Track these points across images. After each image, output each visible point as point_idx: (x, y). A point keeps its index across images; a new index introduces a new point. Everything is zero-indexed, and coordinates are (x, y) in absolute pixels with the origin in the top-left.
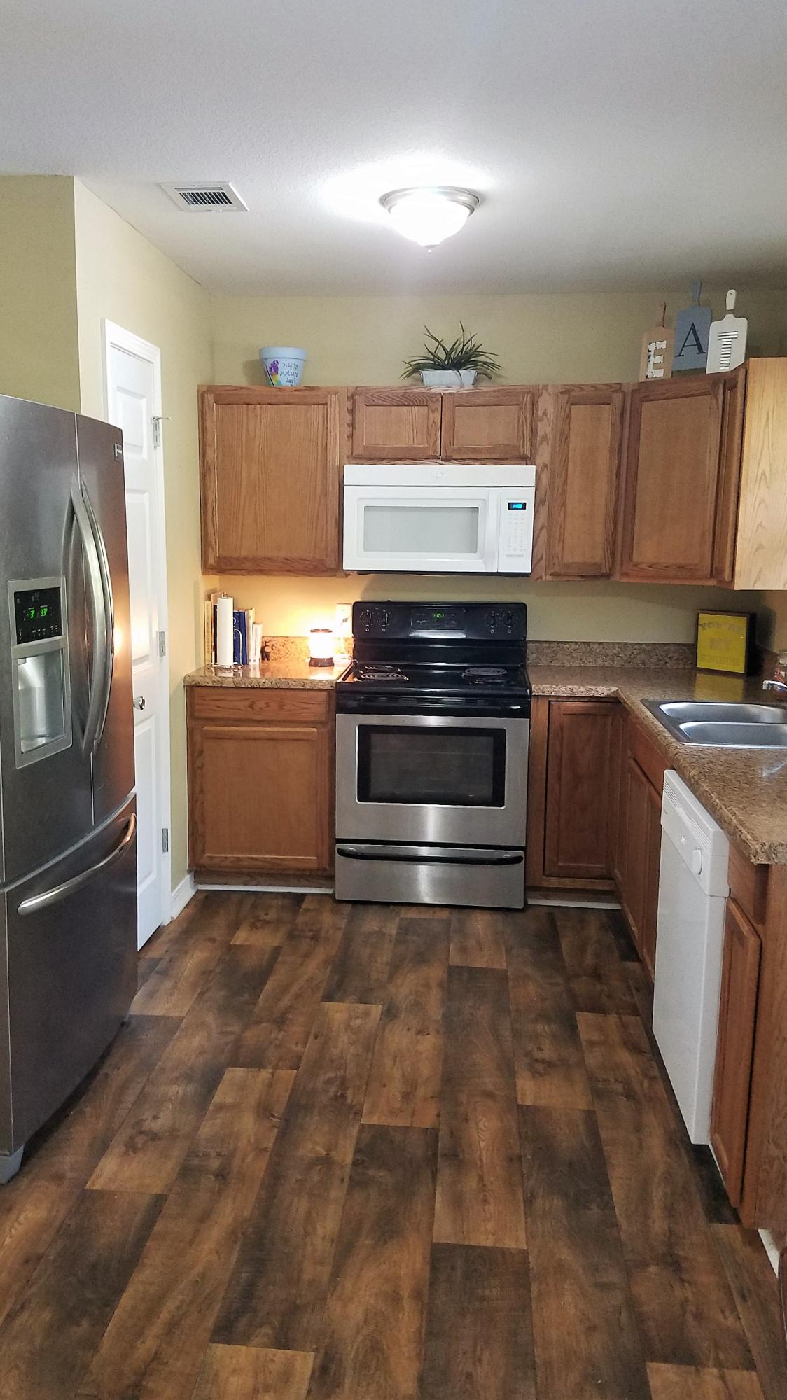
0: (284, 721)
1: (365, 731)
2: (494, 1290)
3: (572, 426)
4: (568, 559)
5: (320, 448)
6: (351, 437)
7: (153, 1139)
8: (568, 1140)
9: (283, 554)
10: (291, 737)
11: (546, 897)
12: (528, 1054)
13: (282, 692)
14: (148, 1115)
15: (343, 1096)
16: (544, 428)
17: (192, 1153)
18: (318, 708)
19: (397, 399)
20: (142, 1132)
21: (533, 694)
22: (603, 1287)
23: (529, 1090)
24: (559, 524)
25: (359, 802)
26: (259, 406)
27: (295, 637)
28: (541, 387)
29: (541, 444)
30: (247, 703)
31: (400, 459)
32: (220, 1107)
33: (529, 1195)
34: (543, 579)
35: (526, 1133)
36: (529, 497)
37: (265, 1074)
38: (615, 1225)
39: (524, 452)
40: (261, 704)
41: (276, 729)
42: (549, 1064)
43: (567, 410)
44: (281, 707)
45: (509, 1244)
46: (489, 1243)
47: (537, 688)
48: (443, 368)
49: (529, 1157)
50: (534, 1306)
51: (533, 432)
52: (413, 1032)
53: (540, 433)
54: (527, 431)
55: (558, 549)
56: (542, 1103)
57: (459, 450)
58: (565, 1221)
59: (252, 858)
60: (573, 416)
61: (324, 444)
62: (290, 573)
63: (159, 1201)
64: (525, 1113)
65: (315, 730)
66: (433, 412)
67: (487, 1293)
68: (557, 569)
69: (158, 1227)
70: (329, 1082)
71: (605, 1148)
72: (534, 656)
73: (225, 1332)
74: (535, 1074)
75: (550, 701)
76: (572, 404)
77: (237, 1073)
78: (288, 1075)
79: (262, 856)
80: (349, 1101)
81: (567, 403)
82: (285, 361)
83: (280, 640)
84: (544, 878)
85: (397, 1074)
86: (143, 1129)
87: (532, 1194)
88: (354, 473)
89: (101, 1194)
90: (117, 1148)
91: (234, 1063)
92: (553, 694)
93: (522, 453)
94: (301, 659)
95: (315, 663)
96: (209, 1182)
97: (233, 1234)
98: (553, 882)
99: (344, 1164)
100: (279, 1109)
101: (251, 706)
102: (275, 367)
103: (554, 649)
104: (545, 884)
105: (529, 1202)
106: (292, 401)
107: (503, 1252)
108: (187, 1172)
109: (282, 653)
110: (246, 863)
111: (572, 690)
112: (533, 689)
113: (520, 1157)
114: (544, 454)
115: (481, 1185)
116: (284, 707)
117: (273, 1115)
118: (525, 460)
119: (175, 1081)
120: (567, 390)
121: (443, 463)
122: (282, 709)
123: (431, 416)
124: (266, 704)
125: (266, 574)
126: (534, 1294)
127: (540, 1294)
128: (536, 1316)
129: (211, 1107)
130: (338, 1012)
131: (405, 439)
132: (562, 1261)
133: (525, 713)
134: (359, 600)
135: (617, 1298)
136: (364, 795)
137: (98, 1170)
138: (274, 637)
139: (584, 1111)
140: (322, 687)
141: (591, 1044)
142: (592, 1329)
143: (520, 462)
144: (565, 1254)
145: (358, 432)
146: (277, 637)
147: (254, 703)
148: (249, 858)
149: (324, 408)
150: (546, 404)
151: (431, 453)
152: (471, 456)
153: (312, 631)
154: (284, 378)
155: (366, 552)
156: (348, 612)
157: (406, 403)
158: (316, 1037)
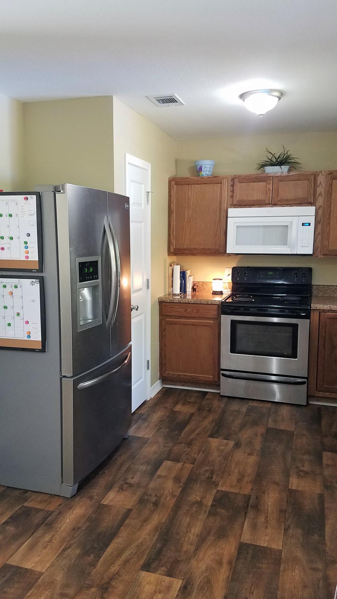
0: (199, 318)
1: (233, 323)
2: (264, 565)
3: (333, 188)
4: (331, 248)
5: (218, 201)
6: (232, 196)
7: (130, 486)
8: (309, 505)
9: (202, 247)
10: (202, 324)
11: (318, 401)
12: (297, 468)
13: (199, 305)
14: (129, 476)
15: (212, 478)
16: (320, 190)
17: (145, 494)
18: (213, 313)
19: (253, 179)
20: (127, 483)
21: (312, 308)
22: (314, 570)
23: (294, 483)
24: (327, 232)
25: (231, 354)
26: (193, 185)
27: (207, 282)
28: (318, 172)
29: (318, 197)
30: (183, 309)
31: (254, 205)
32: (159, 477)
33: (287, 527)
34: (319, 257)
35: (290, 501)
36: (312, 220)
37: (180, 465)
38: (324, 544)
39: (310, 201)
40: (190, 310)
41: (195, 321)
42: (306, 473)
43: (331, 181)
44: (198, 311)
45: (274, 546)
46: (265, 545)
47: (313, 306)
48: (275, 165)
49: (290, 511)
50: (281, 573)
51: (315, 191)
52: (246, 454)
53: (318, 192)
54: (312, 192)
55: (326, 243)
56: (300, 489)
57: (280, 201)
58: (301, 540)
59: (185, 375)
60: (334, 184)
61: (220, 199)
62: (204, 255)
63: (129, 511)
64: (292, 493)
65: (212, 322)
66: (269, 184)
67: (261, 565)
68: (325, 253)
69: (127, 522)
70: (207, 471)
71: (325, 511)
72: (316, 291)
73: (147, 567)
74: (299, 476)
75: (320, 312)
76: (333, 179)
77: (168, 463)
78: (189, 466)
79: (189, 374)
80: (213, 480)
81: (331, 178)
82: (205, 166)
83: (201, 283)
84: (316, 392)
85: (236, 471)
86: (127, 482)
87: (288, 527)
88: (232, 212)
89: (107, 506)
90: (116, 488)
91: (168, 459)
92: (321, 309)
93: (309, 201)
94: (209, 291)
95: (215, 293)
96: (150, 506)
97: (156, 529)
98: (321, 394)
99: (207, 505)
100: (183, 480)
101: (185, 311)
102: (201, 169)
103: (325, 289)
104: (317, 395)
105: (286, 530)
106: (207, 182)
107: (271, 549)
108: (142, 501)
109: (201, 288)
110: (182, 377)
111: (330, 307)
112: (312, 306)
113: (285, 511)
114: (320, 201)
115: (266, 521)
116: (199, 311)
117: (180, 482)
118: (311, 204)
119: (142, 464)
120: (331, 173)
121: (273, 206)
122: (198, 312)
123: (268, 186)
124: (192, 310)
125: (194, 255)
126: (282, 568)
127: (284, 570)
128: (280, 577)
129: (156, 476)
130: (215, 442)
131: (257, 196)
132: (297, 556)
133: (308, 317)
134: (235, 266)
135: (320, 575)
136: (233, 350)
137: (107, 496)
138: (198, 282)
139: (319, 494)
140: (215, 303)
141: (328, 465)
142: (305, 587)
143: (309, 205)
144: (299, 553)
145: (235, 195)
146: (199, 282)
147: (186, 309)
148: (184, 375)
149: (220, 185)
150: (321, 179)
151: (267, 202)
152: (286, 203)
153: (213, 279)
154: (206, 172)
155: (237, 246)
156: (230, 271)
157: (257, 181)
158: (203, 452)
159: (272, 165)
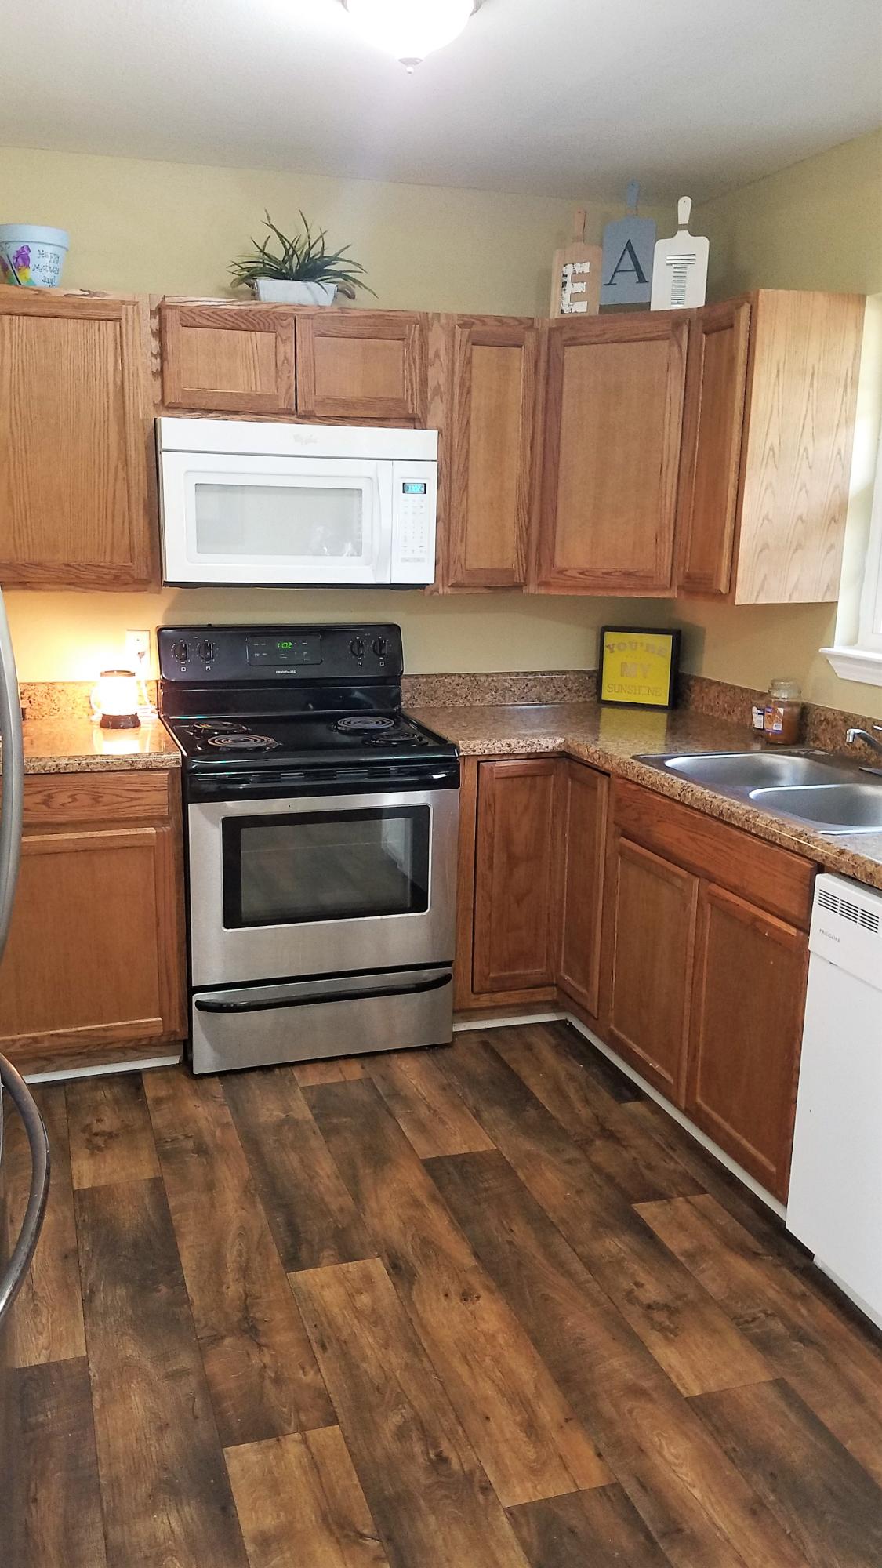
0: (103, 821)
1: (232, 828)
3: (474, 374)
4: (473, 563)
5: (111, 386)
6: (160, 373)
9: (61, 557)
10: (115, 844)
11: (468, 1020)
12: (631, 1298)
13: (97, 775)
15: (442, 1459)
16: (437, 376)
18: (157, 797)
19: (230, 318)
21: (461, 754)
23: (679, 1367)
24: (461, 514)
25: (225, 930)
26: (8, 317)
27: (63, 683)
28: (430, 315)
29: (432, 399)
30: (39, 798)
31: (236, 413)
32: (264, 1543)
34: (441, 591)
36: (430, 473)
37: (292, 1447)
39: (413, 410)
40: (62, 798)
41: (88, 835)
42: (670, 1310)
43: (468, 351)
44: (96, 800)
47: (466, 746)
48: (285, 277)
51: (424, 381)
52: (456, 1300)
53: (432, 384)
54: (416, 379)
55: (459, 549)
56: (713, 1385)
57: (322, 403)
59: (58, 1035)
60: (476, 361)
61: (119, 383)
62: (72, 587)
65: (152, 830)
66: (284, 341)
68: (460, 578)
70: (401, 1433)
72: (408, 695)
74: (666, 1333)
75: (479, 762)
76: (473, 344)
78: (328, 1437)
79: (73, 1029)
80: (455, 1465)
81: (468, 341)
82: (41, 247)
83: (41, 688)
84: (473, 996)
85: (489, 1390)
88: (174, 430)
91: (228, 1434)
92: (486, 753)
93: (411, 412)
95: (111, 723)
98: (485, 1000)
100: (364, 1520)
101: (45, 803)
102: (23, 257)
103: (432, 685)
104: (474, 1005)
106: (61, 312)
109: (45, 707)
110: (46, 1044)
111: (509, 745)
112: (461, 748)
114: (438, 410)
116: (100, 799)
117: (362, 1536)
118: (414, 421)
119: (151, 1505)
120: (466, 323)
121: (300, 420)
122: (99, 802)
123: (281, 348)
124: (71, 796)
125: (32, 589)
129: (250, 1548)
130: (324, 1288)
131: (244, 382)
133: (452, 782)
134: (161, 624)
136: (233, 917)
138: (29, 684)
140: (161, 765)
143: (407, 424)
145: (171, 367)
146: (35, 684)
147: (50, 796)
148: (52, 1035)
149: (115, 326)
150: (438, 341)
151: (283, 405)
152: (340, 412)
153: (102, 675)
154: (39, 274)
155: (199, 555)
156: (147, 642)
157: (244, 327)
158: (324, 1347)
159: (278, 275)
